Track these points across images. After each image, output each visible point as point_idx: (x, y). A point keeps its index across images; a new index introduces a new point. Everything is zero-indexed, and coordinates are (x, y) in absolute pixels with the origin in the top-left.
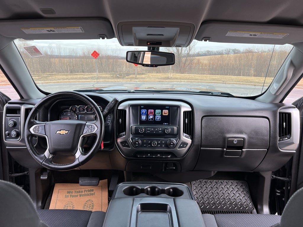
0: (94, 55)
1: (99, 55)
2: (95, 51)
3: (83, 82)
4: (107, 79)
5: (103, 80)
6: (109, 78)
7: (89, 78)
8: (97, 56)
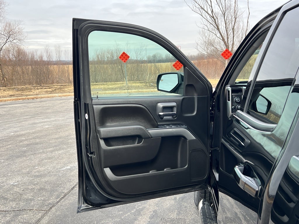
0: (122, 58)
1: (129, 57)
2: (124, 53)
3: (110, 93)
4: (140, 89)
5: (135, 90)
6: (142, 88)
7: (116, 88)
8: (126, 59)
